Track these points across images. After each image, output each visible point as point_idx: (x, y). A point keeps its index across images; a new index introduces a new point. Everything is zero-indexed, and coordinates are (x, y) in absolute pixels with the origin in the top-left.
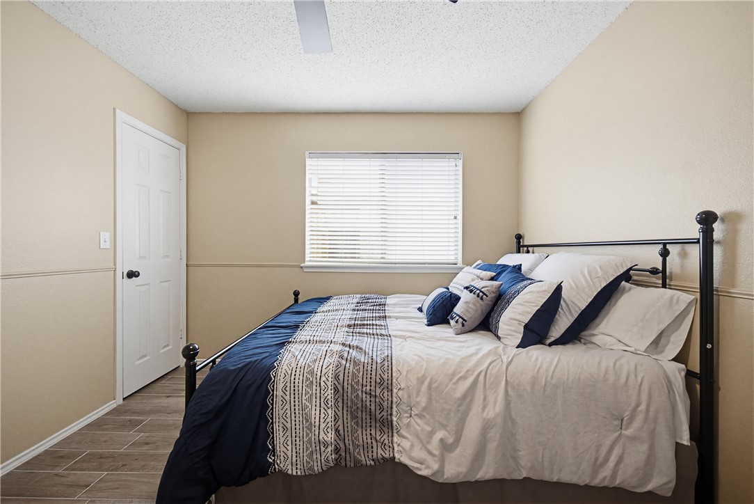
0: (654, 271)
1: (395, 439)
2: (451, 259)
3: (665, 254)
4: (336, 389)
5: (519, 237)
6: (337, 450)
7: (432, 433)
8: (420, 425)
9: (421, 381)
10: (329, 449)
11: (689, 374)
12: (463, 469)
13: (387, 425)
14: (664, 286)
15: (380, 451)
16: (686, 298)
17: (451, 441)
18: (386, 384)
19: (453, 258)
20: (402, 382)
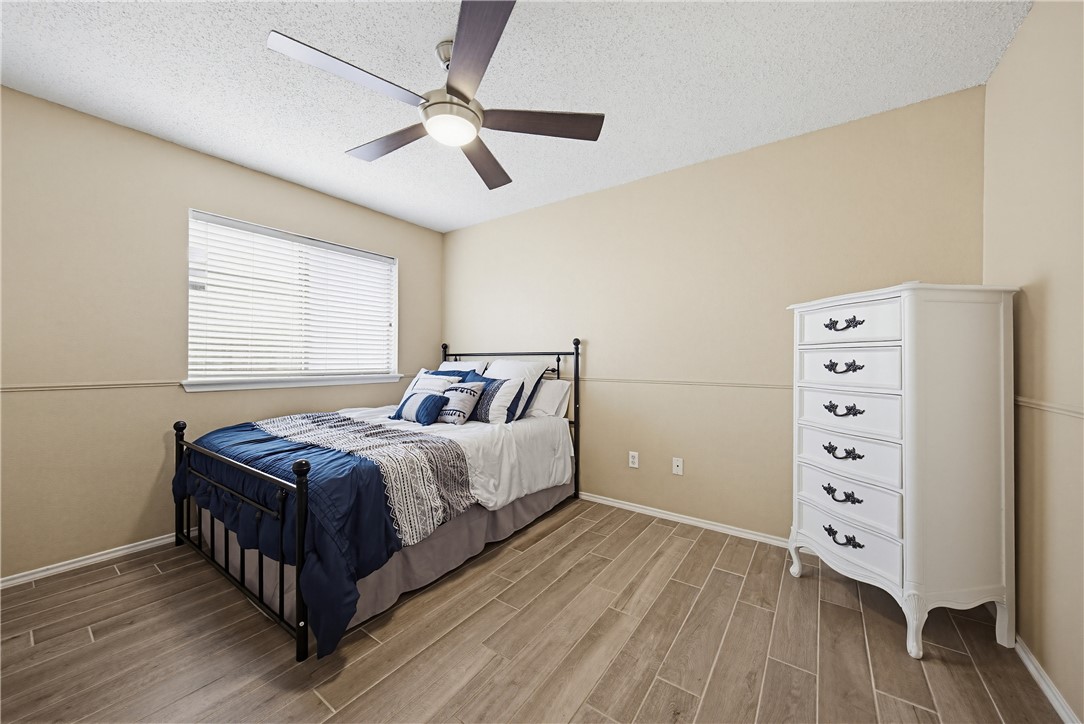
0: (553, 370)
1: (472, 492)
2: (382, 367)
3: (559, 360)
4: (433, 470)
5: (445, 347)
6: (444, 511)
7: (488, 482)
8: (482, 479)
9: (478, 450)
10: (440, 511)
11: (570, 422)
12: (505, 498)
13: (465, 484)
14: (558, 378)
15: (467, 502)
16: (569, 383)
17: (497, 483)
18: (461, 457)
19: (385, 366)
20: (468, 454)
